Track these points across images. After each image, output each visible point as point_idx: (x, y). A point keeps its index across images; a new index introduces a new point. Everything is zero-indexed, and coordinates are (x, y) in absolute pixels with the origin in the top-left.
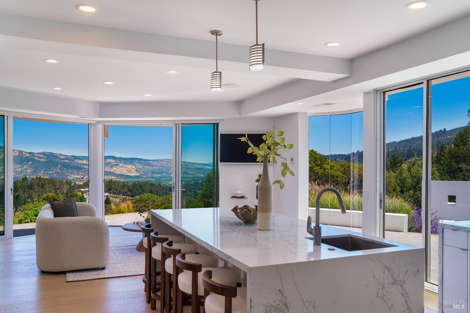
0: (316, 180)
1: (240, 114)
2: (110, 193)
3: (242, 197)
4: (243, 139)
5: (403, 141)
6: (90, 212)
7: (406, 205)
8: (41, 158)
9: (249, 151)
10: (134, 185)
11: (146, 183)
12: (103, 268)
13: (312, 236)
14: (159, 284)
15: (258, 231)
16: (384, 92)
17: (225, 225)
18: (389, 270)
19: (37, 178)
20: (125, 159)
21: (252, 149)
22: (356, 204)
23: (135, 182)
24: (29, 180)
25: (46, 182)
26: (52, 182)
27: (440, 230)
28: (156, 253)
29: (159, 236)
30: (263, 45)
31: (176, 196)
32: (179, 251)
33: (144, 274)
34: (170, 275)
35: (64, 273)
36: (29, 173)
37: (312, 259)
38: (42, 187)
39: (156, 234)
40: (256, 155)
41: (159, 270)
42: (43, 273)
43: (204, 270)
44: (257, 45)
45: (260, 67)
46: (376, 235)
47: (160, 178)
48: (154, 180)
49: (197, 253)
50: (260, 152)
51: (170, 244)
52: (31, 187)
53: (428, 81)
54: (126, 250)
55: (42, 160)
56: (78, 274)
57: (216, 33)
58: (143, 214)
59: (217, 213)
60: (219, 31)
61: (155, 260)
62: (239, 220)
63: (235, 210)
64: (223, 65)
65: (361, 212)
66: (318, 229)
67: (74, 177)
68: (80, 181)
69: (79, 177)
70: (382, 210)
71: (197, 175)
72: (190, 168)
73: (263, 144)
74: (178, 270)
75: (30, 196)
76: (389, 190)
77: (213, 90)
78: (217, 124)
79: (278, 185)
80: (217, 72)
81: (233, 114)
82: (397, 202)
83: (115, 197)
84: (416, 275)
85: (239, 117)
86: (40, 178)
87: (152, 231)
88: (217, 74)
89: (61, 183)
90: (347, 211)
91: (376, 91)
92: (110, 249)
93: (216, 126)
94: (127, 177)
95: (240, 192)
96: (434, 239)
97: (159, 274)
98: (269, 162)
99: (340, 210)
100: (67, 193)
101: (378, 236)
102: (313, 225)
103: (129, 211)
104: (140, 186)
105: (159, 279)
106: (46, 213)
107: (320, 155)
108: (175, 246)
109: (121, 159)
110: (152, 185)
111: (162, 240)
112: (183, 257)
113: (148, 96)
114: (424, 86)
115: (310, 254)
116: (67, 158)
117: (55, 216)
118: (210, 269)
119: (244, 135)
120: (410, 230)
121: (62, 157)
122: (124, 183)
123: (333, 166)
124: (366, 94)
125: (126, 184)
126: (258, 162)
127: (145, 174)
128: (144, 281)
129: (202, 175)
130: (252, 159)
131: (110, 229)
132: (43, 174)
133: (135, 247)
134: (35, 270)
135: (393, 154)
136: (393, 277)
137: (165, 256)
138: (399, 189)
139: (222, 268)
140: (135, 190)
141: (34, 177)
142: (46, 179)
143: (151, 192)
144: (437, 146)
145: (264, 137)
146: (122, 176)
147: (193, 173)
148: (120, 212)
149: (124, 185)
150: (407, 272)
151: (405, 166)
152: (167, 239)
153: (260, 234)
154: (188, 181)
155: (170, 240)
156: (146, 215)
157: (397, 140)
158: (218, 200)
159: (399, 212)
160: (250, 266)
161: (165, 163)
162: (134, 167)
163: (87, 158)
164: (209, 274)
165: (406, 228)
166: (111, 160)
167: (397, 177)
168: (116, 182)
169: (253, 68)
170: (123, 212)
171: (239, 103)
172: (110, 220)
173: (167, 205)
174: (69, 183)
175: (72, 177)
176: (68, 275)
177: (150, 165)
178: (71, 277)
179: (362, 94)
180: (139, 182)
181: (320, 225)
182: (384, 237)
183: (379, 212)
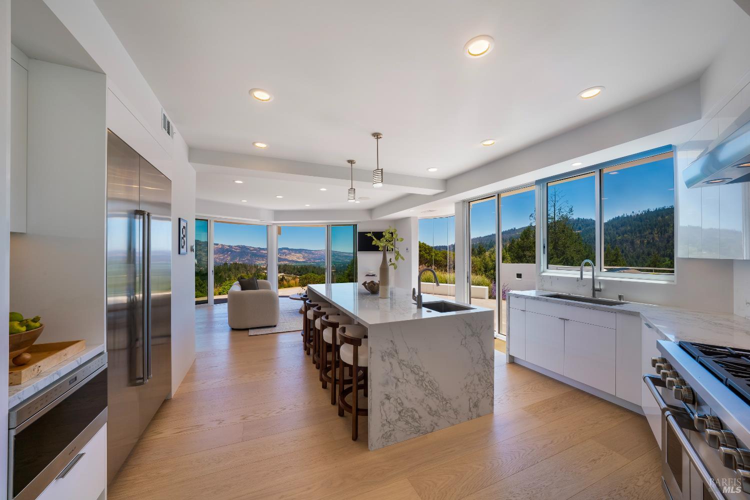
0: (426, 263)
1: (371, 218)
2: (285, 273)
3: (373, 275)
4: (369, 235)
5: (486, 236)
6: (267, 287)
7: (487, 280)
8: (237, 249)
9: (374, 243)
10: (302, 268)
11: (310, 266)
12: (275, 326)
13: (416, 302)
14: (312, 337)
15: (380, 299)
16: (469, 202)
17: (361, 295)
18: (469, 326)
19: (234, 263)
20: (295, 250)
21: (375, 242)
22: (452, 280)
23: (302, 266)
24: (229, 265)
25: (240, 266)
26: (244, 266)
27: (507, 297)
28: (310, 314)
29: (312, 303)
30: (382, 169)
31: (328, 275)
32: (325, 313)
33: (303, 329)
34: (319, 330)
35: (247, 329)
36: (228, 260)
37: (416, 318)
38: (238, 270)
39: (310, 301)
40: (378, 246)
41: (312, 327)
42: (233, 329)
43: (340, 326)
44: (378, 169)
45: (380, 185)
46: (464, 302)
47: (320, 262)
48: (315, 264)
49: (338, 315)
50: (381, 244)
51: (319, 308)
52: (230, 270)
53: (498, 195)
54: (292, 313)
55: (238, 251)
56: (257, 330)
57: (351, 162)
58: (304, 288)
59: (356, 286)
60: (353, 161)
61: (310, 320)
62: (367, 291)
63: (364, 284)
64: (356, 184)
65: (454, 285)
66: (420, 297)
67: (260, 263)
68: (264, 265)
69: (263, 262)
70: (469, 283)
71: (345, 261)
72: (341, 256)
73: (383, 238)
74: (324, 327)
75: (229, 276)
76: (475, 270)
77: (349, 201)
78: (356, 225)
79: (393, 266)
80: (352, 189)
81: (366, 218)
82: (479, 278)
83: (288, 276)
84: (488, 329)
85: (370, 220)
86: (236, 264)
87: (308, 299)
88: (352, 190)
89: (251, 267)
90: (440, 284)
91: (464, 201)
92: (280, 312)
93: (355, 226)
94: (297, 262)
95: (371, 272)
96: (504, 304)
97: (312, 329)
98: (388, 250)
99: (435, 284)
100: (254, 274)
101: (466, 302)
102: (417, 294)
103: (296, 286)
104: (306, 269)
105: (312, 333)
106: (236, 288)
107: (429, 246)
108: (322, 310)
109: (292, 250)
110: (315, 267)
111: (314, 306)
112: (327, 317)
113: (308, 206)
114: (495, 198)
115: (414, 315)
116: (255, 249)
117: (242, 289)
118: (344, 326)
119: (370, 233)
120: (490, 298)
121: (251, 249)
122: (294, 267)
123: (438, 254)
124: (457, 203)
125: (296, 267)
126: (380, 251)
127: (309, 260)
128: (302, 335)
129: (349, 261)
130: (376, 249)
131: (280, 299)
132: (238, 261)
133: (298, 311)
134: (228, 328)
135: (479, 245)
136: (472, 330)
137: (316, 317)
138: (483, 269)
139: (356, 325)
140: (302, 271)
141: (232, 263)
142: (241, 264)
143: (313, 272)
144: (509, 240)
145: (384, 234)
146: (293, 261)
147: (342, 259)
148: (289, 286)
149: (294, 268)
150: (482, 327)
151: (487, 253)
152: (317, 305)
153: (381, 301)
154: (339, 265)
155: (319, 305)
156: (306, 288)
157: (482, 236)
158: (356, 277)
159: (482, 285)
160: (370, 324)
161: (323, 252)
162: (301, 255)
163: (267, 249)
164: (344, 330)
165: (487, 296)
166: (286, 251)
167: (482, 261)
168: (289, 266)
169: (375, 185)
170: (292, 287)
171: (371, 211)
172: (282, 292)
173: (322, 281)
174: (256, 266)
175: (258, 262)
176: (250, 331)
177: (313, 254)
178: (252, 332)
179: (454, 204)
180: (305, 265)
181: (422, 294)
182: (470, 303)
183: (466, 285)
